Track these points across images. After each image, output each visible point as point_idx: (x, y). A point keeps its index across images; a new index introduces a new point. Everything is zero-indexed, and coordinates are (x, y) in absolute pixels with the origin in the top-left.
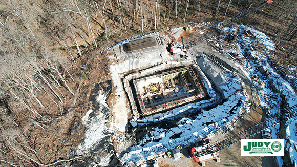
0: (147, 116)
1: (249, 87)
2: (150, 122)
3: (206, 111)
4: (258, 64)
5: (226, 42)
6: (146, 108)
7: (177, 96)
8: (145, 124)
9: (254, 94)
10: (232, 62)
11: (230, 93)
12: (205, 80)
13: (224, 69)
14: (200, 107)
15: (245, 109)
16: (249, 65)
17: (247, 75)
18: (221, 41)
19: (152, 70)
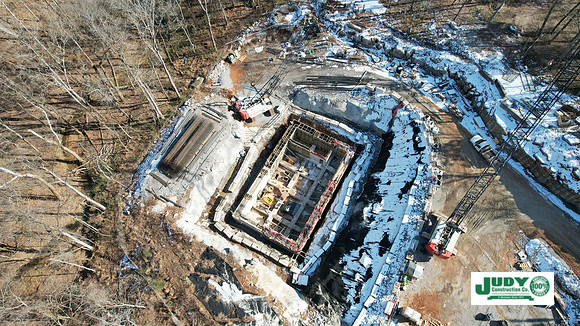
1: (404, 93)
3: (381, 174)
5: (311, 42)
7: (312, 181)
10: (348, 68)
11: (385, 120)
14: (362, 171)
19: (243, 174)
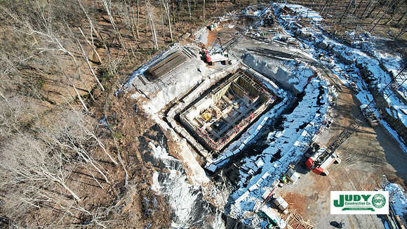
0: (222, 151)
1: (321, 70)
2: (230, 157)
4: (314, 41)
6: (216, 141)
7: (240, 113)
8: (225, 161)
9: (330, 74)
10: (286, 48)
11: (302, 84)
12: (266, 81)
13: (282, 60)
14: (277, 114)
15: (332, 94)
16: (305, 45)
17: (310, 56)
18: (260, 29)
19: (195, 94)
